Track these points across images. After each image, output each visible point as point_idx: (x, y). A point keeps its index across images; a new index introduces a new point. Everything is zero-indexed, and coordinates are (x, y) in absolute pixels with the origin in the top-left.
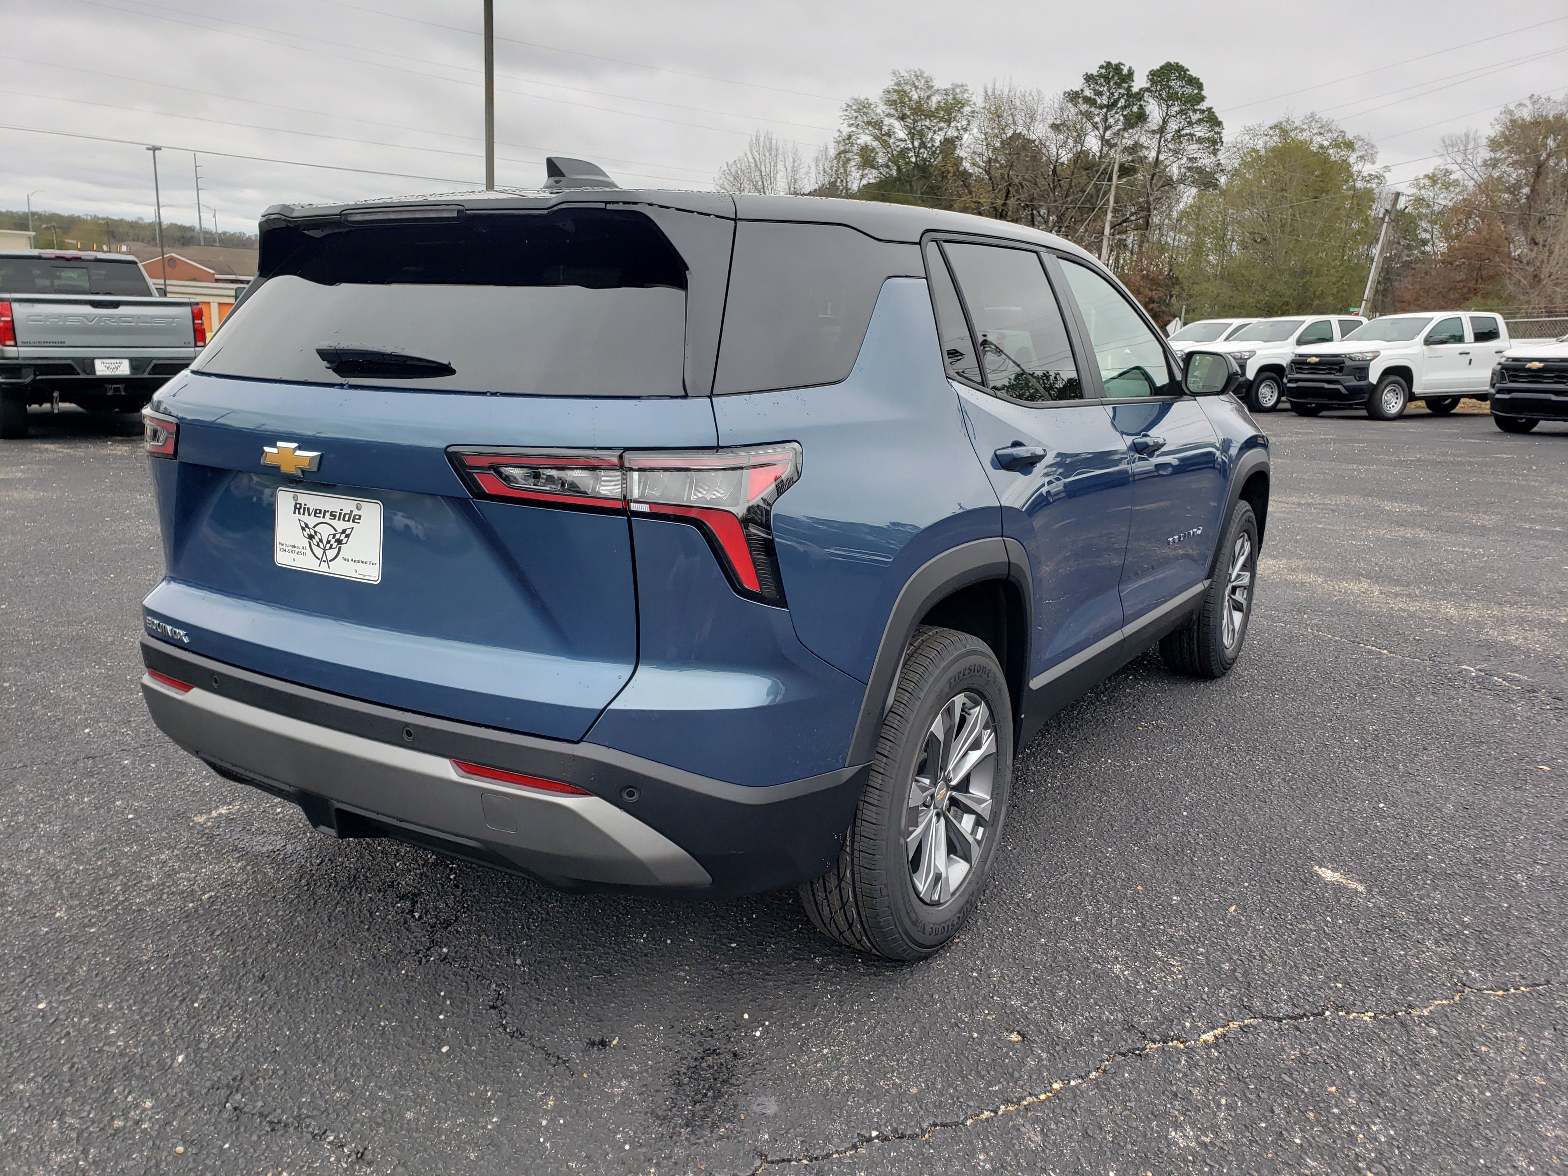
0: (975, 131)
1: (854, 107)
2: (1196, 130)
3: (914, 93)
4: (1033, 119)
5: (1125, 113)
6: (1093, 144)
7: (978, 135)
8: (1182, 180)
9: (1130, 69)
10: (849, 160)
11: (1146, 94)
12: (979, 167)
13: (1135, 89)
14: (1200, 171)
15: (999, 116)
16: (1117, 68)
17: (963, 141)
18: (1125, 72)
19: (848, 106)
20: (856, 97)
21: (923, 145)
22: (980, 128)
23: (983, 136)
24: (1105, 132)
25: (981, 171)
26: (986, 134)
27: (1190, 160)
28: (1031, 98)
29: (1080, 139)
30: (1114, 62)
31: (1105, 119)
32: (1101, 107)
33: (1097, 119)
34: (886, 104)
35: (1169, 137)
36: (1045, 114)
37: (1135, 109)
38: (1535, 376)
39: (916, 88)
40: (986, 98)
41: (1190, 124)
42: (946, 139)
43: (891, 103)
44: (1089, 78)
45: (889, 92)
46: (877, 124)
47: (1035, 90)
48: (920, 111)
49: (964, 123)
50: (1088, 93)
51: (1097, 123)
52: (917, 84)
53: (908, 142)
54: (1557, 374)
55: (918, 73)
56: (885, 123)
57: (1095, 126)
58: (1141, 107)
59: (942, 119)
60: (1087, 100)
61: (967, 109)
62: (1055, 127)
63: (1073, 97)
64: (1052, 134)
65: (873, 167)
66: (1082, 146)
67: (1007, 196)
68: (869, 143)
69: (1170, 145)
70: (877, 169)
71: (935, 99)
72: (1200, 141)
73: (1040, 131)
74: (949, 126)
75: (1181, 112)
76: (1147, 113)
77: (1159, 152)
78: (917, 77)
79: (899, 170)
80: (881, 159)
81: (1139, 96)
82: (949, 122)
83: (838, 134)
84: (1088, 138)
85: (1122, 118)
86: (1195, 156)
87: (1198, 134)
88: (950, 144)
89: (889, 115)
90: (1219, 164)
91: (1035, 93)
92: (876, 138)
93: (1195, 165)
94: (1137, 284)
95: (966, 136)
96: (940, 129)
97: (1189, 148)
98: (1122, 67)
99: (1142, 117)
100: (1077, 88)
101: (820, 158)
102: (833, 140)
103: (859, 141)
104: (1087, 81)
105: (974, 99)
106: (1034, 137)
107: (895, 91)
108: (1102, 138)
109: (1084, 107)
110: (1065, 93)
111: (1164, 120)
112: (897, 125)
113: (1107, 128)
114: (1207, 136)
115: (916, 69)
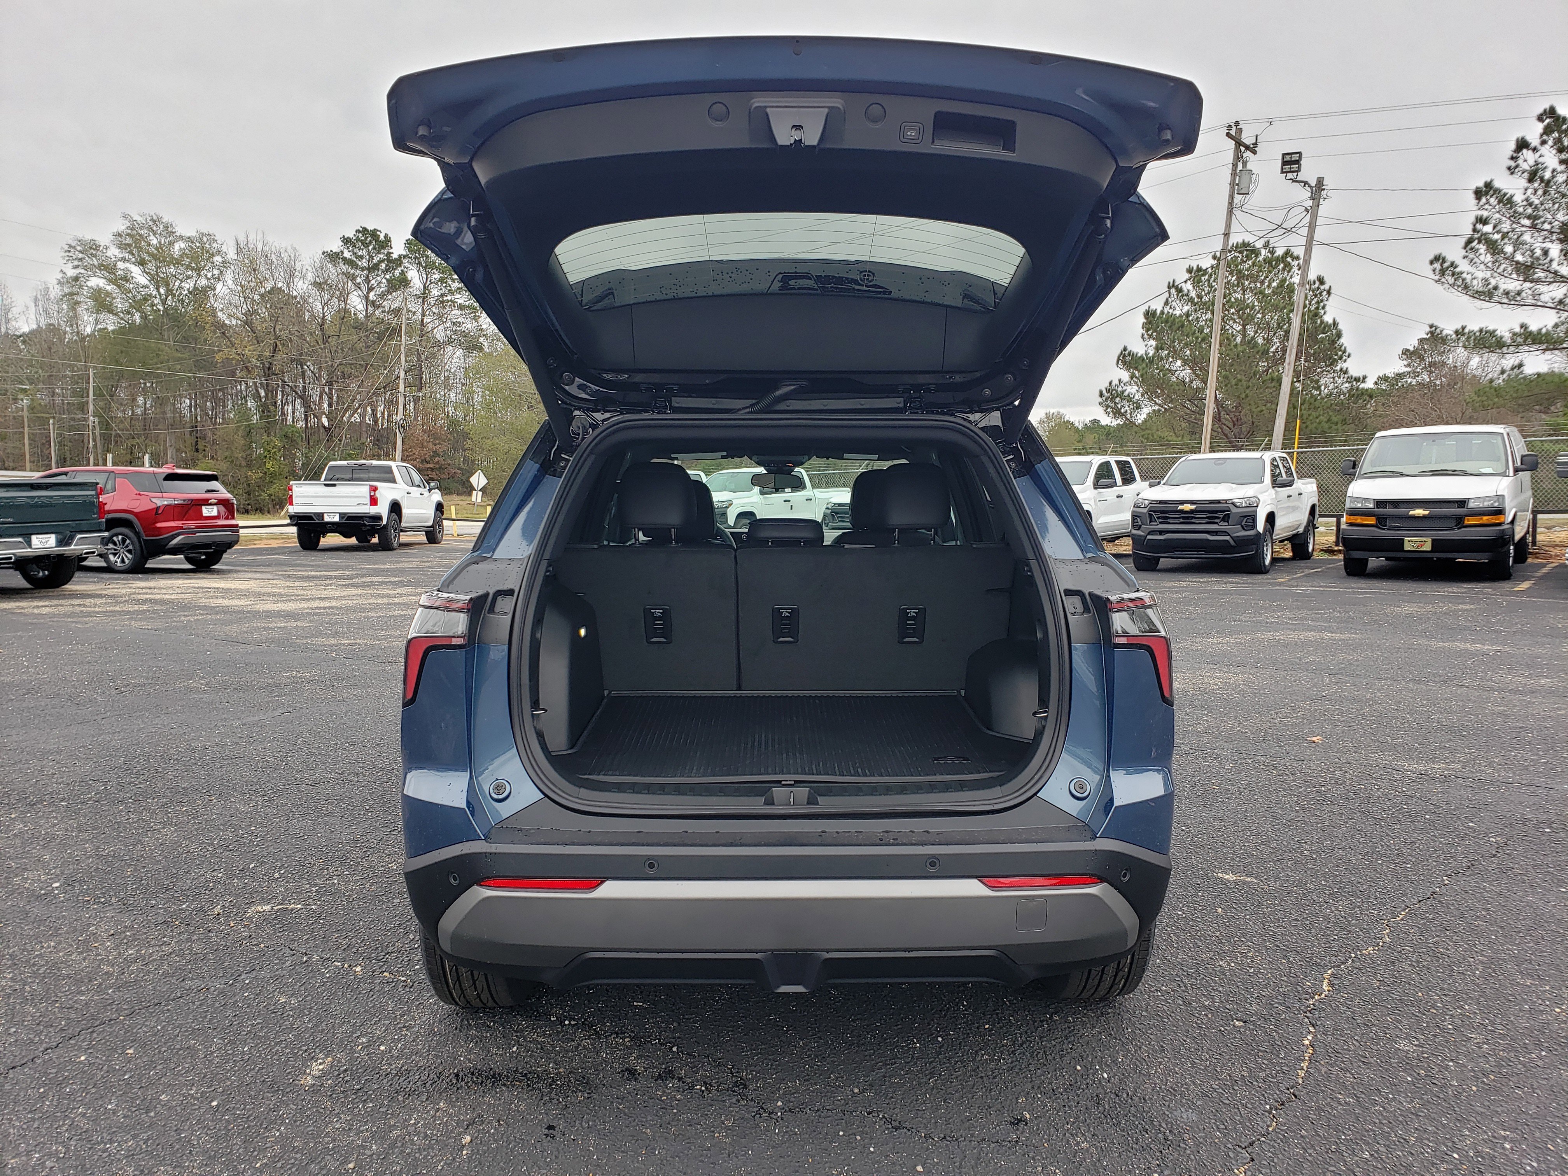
0: (230, 282)
1: (79, 248)
2: (456, 297)
3: (152, 237)
4: (292, 276)
5: (388, 277)
6: (356, 303)
7: (232, 286)
8: (449, 342)
9: (386, 236)
10: (78, 303)
11: (405, 261)
12: (238, 318)
13: (395, 256)
14: (465, 334)
15: (254, 270)
16: (374, 234)
17: (217, 292)
18: (382, 237)
19: (70, 246)
20: (80, 237)
21: (169, 292)
22: (235, 280)
23: (239, 288)
24: (368, 293)
25: (240, 322)
26: (242, 287)
27: (454, 324)
28: (286, 254)
29: (344, 297)
30: (370, 228)
31: (367, 280)
32: (363, 269)
33: (359, 280)
34: (120, 248)
35: (432, 301)
36: (304, 271)
37: (397, 273)
38: (1187, 517)
39: (155, 233)
40: (239, 250)
41: (451, 292)
42: (195, 288)
43: (121, 246)
44: (346, 241)
45: (120, 235)
46: (108, 268)
47: (289, 248)
48: (162, 257)
49: (216, 272)
50: (347, 254)
51: (359, 284)
52: (155, 229)
53: (152, 287)
54: (1209, 515)
55: (155, 218)
56: (118, 267)
57: (358, 286)
58: (403, 273)
59: (188, 267)
60: (346, 261)
61: (218, 259)
62: (318, 285)
63: (334, 257)
64: (315, 292)
65: (110, 311)
66: (346, 304)
67: (275, 350)
68: (101, 285)
69: (434, 309)
70: (116, 314)
71: (178, 246)
72: (461, 307)
73: (301, 287)
74: (199, 275)
75: (442, 280)
76: (409, 278)
77: (423, 315)
78: (154, 221)
79: (144, 317)
80: (120, 305)
81: (399, 261)
82: (198, 270)
83: (61, 275)
84: (350, 296)
85: (384, 281)
86: (459, 320)
87: (460, 301)
88: (200, 295)
89: (123, 260)
90: (481, 330)
91: (290, 250)
92: (110, 281)
93: (458, 329)
94: (421, 438)
95: (219, 286)
96: (189, 277)
97: (453, 313)
98: (378, 233)
99: (404, 282)
100: (336, 249)
101: (39, 296)
102: (56, 282)
103: (89, 284)
104: (346, 244)
105: (224, 249)
106: (295, 293)
107: (128, 234)
108: (367, 298)
109: (344, 268)
110: (323, 253)
111: (424, 287)
112: (136, 271)
113: (370, 289)
114: (467, 303)
115: (152, 213)
